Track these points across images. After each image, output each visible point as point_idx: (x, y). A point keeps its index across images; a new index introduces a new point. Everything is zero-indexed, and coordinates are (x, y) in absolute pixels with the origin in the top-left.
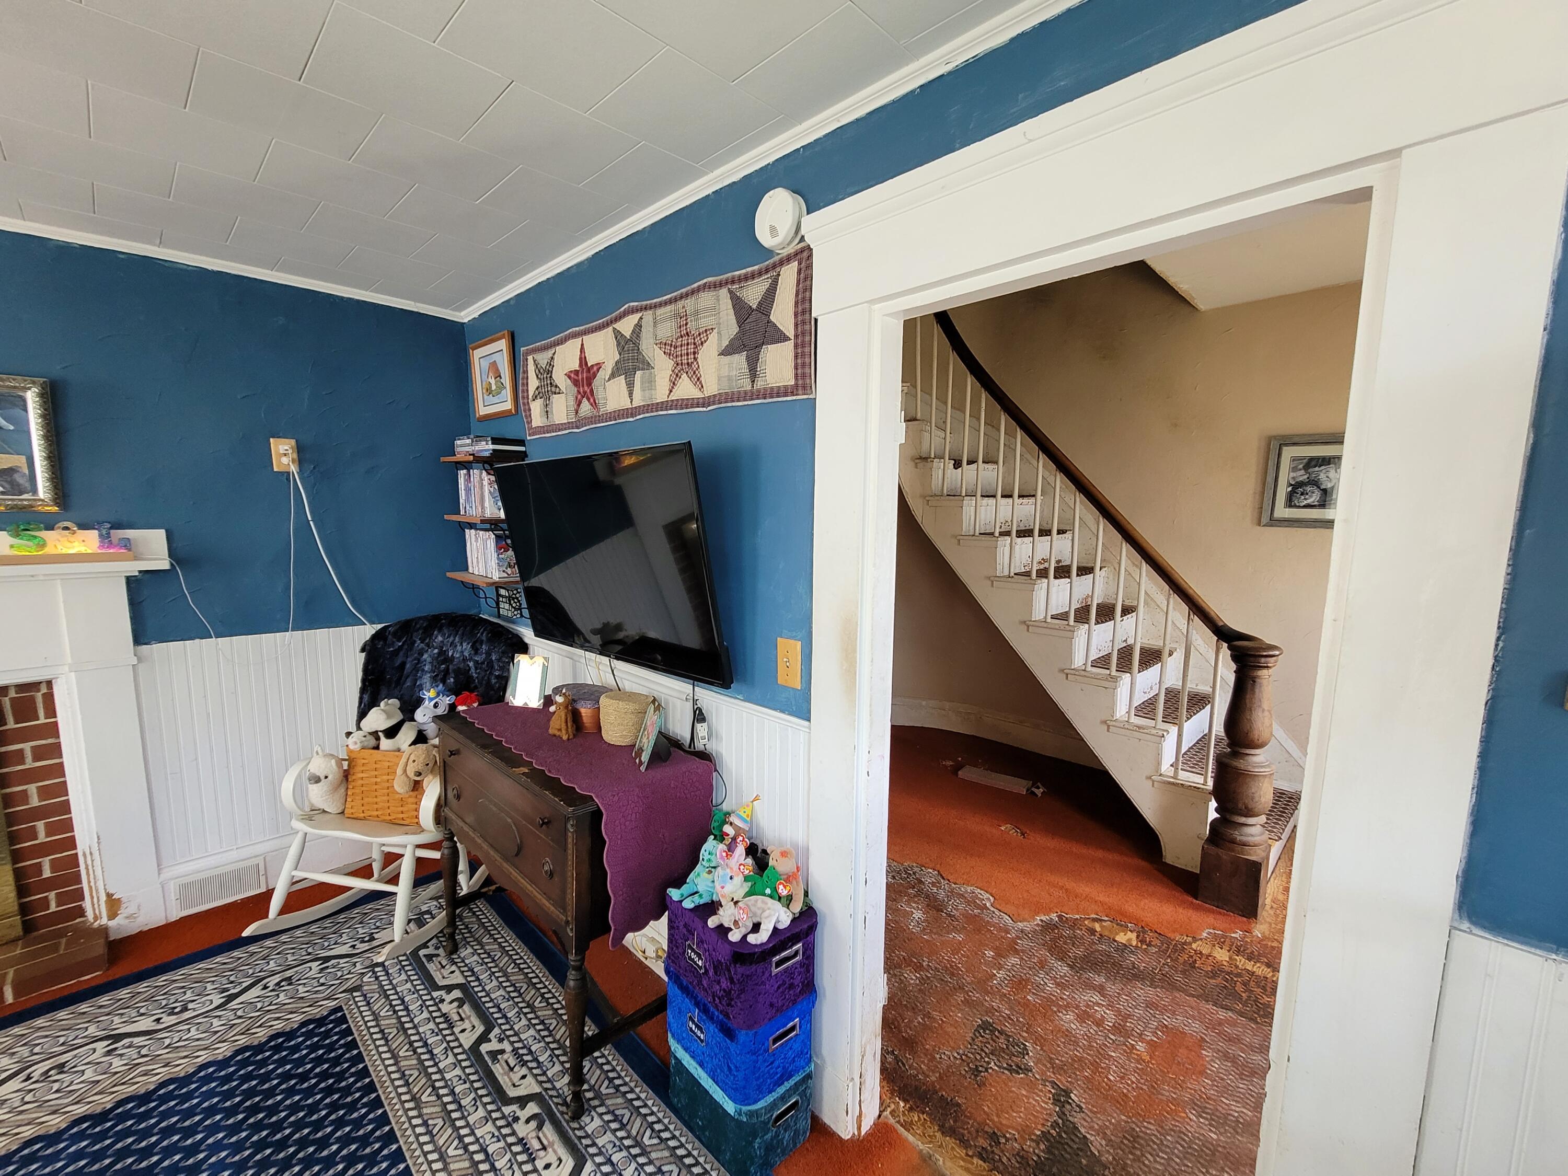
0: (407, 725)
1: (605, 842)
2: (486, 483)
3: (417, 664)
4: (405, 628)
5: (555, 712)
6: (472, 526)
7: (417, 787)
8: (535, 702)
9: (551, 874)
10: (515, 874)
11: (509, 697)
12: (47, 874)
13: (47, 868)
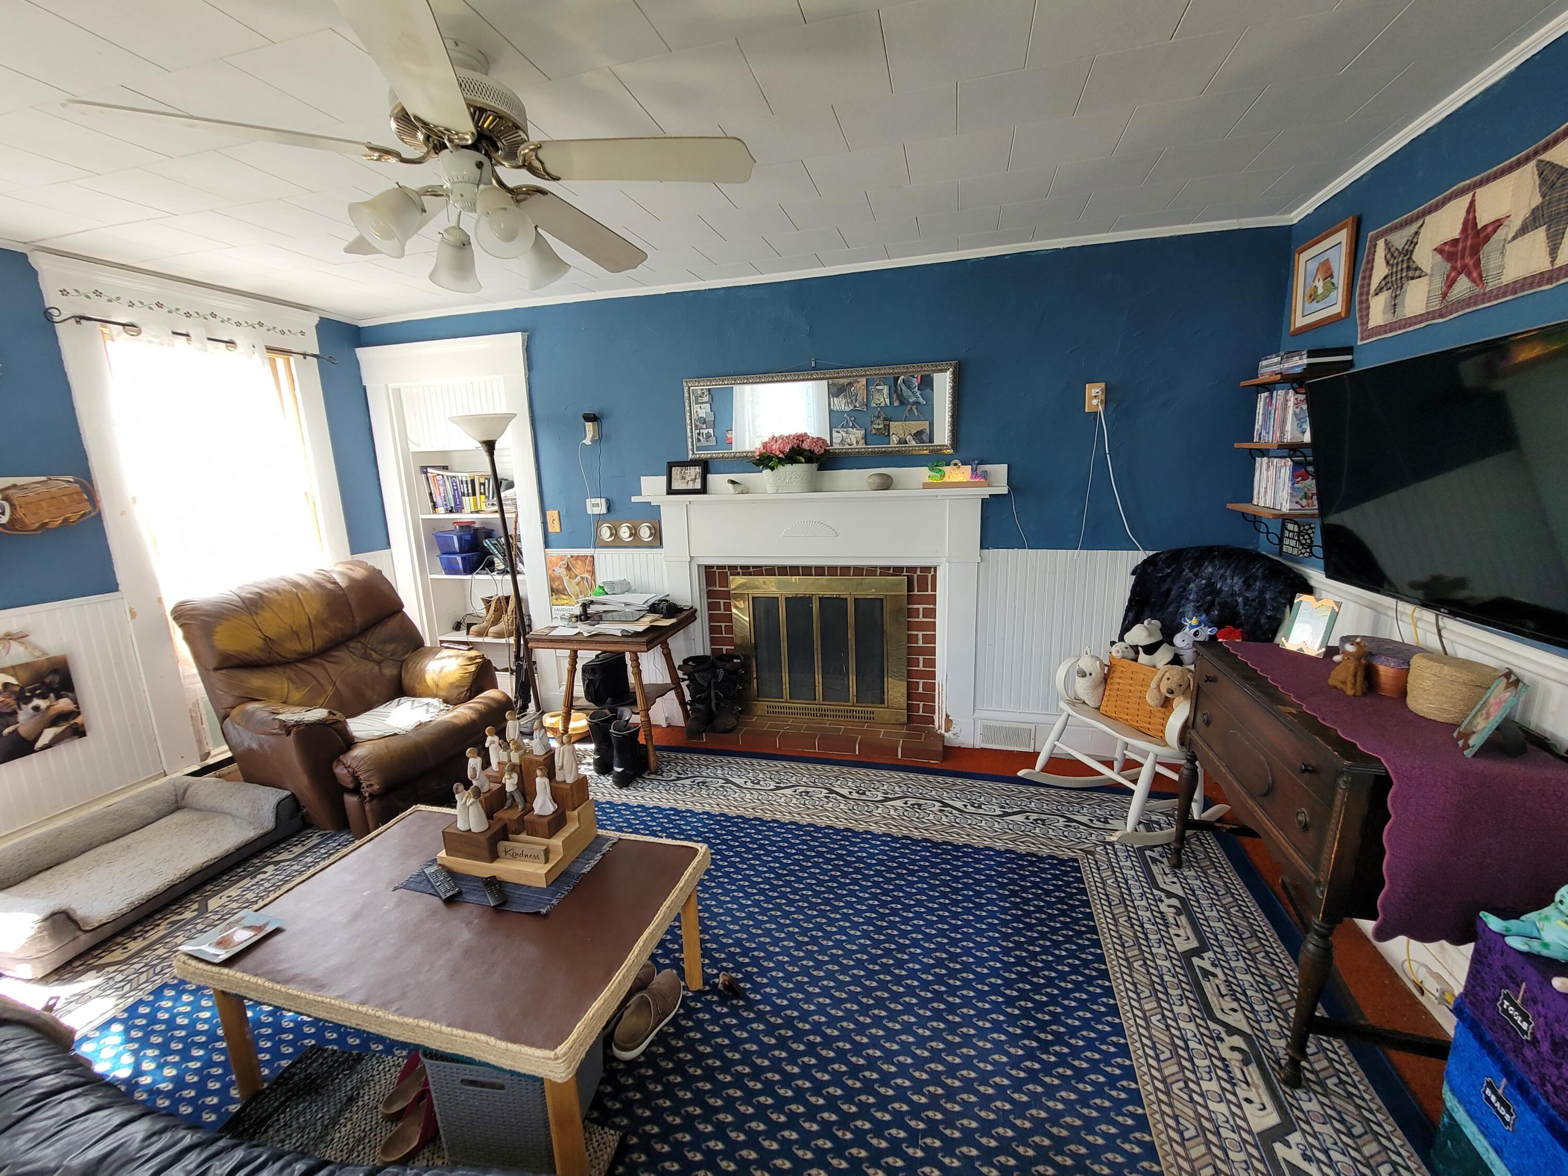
0: (1165, 646)
1: (1390, 816)
2: (1291, 404)
3: (1183, 592)
4: (1176, 557)
5: (1340, 662)
6: (1263, 453)
7: (1166, 704)
8: (1314, 648)
9: (1305, 827)
10: (1259, 813)
11: (1280, 639)
12: (920, 690)
13: (921, 686)
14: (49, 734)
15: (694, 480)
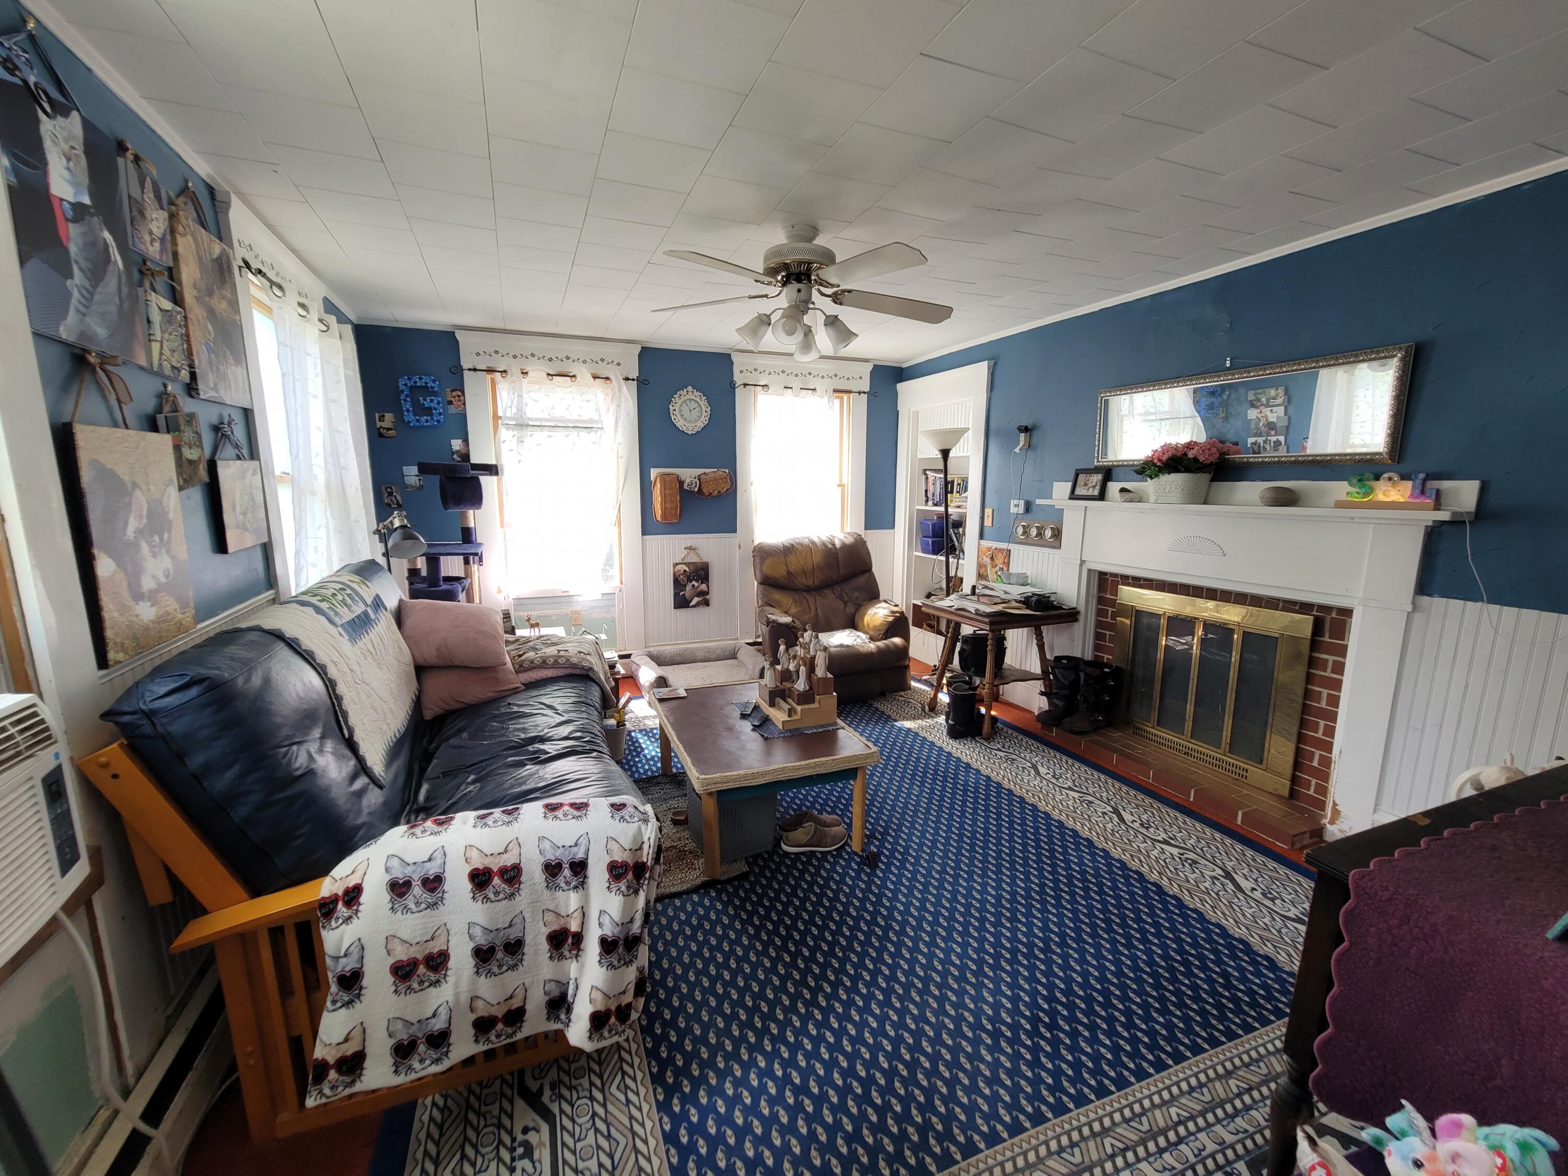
12: (1315, 764)
13: (1316, 758)
14: (696, 600)
15: (1094, 487)
